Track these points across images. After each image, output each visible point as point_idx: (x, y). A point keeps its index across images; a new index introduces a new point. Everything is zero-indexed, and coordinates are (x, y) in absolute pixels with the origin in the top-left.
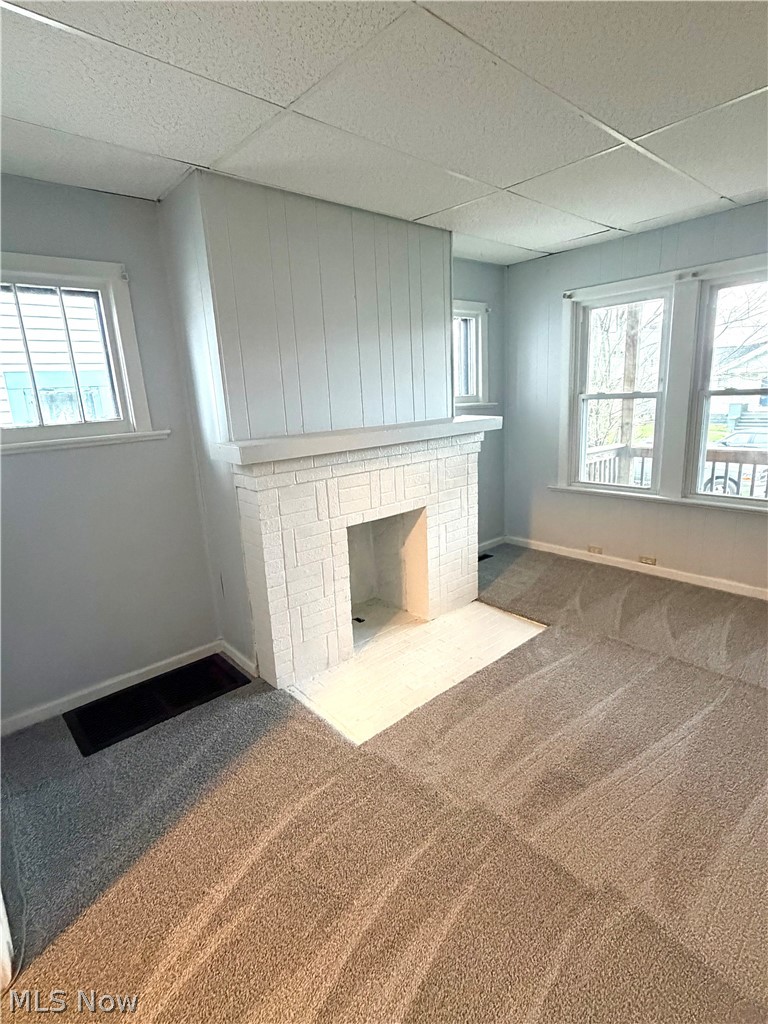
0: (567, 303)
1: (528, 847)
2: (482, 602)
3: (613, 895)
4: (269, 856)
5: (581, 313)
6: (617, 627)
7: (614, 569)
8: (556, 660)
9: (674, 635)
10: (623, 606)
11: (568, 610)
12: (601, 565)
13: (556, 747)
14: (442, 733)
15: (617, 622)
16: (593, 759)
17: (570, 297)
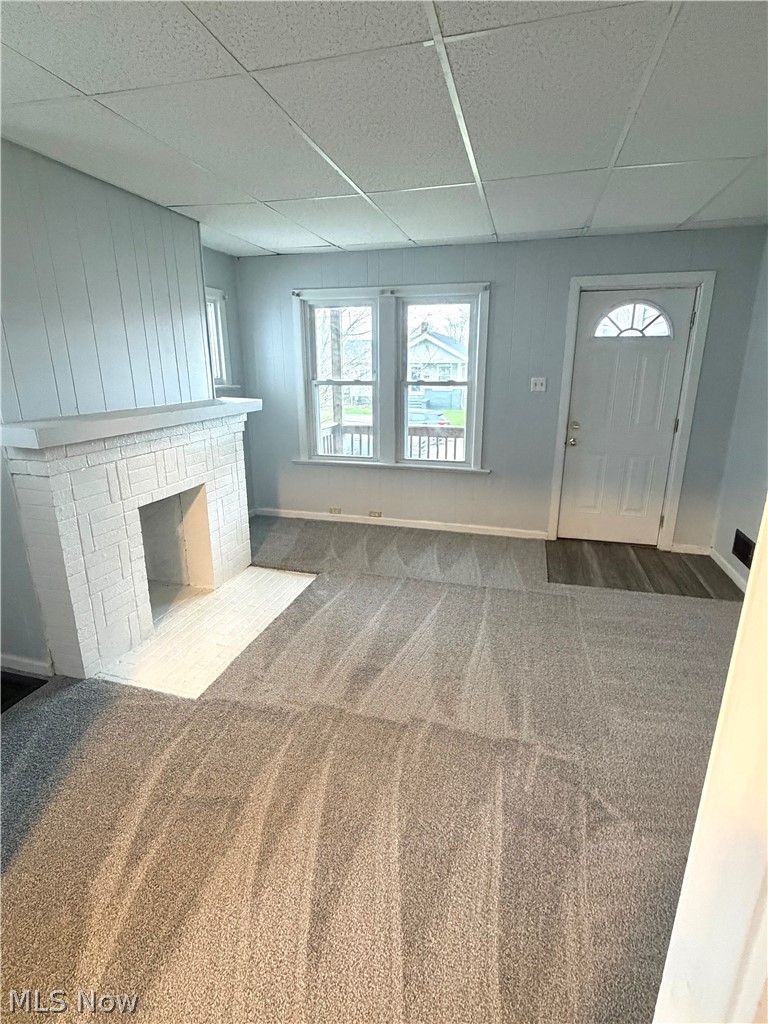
0: (296, 300)
1: (359, 716)
2: (256, 566)
3: (417, 721)
4: (157, 799)
5: (308, 311)
6: (367, 565)
7: (352, 524)
8: (333, 597)
9: (406, 563)
10: (367, 550)
11: (330, 560)
12: (342, 523)
13: (355, 651)
14: (266, 667)
15: (367, 562)
16: (381, 653)
17: (298, 295)
